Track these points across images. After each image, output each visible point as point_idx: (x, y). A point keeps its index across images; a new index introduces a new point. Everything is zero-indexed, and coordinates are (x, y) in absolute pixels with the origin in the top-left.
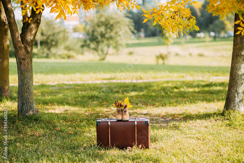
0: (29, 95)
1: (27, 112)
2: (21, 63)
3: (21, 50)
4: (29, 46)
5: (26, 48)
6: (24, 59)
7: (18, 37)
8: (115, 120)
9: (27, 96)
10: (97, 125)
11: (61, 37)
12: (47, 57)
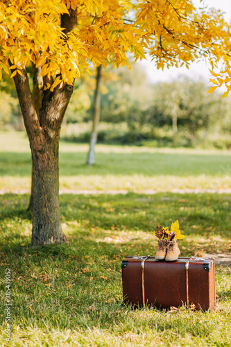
0: (50, 211)
1: (45, 240)
2: (37, 157)
3: (38, 135)
4: (52, 129)
5: (46, 133)
6: (42, 152)
7: (33, 115)
8: (154, 260)
9: (47, 212)
10: (123, 267)
11: (214, 112)
12: (189, 145)
